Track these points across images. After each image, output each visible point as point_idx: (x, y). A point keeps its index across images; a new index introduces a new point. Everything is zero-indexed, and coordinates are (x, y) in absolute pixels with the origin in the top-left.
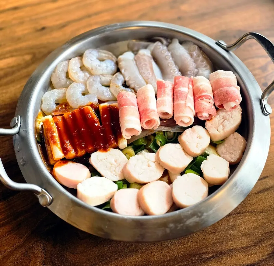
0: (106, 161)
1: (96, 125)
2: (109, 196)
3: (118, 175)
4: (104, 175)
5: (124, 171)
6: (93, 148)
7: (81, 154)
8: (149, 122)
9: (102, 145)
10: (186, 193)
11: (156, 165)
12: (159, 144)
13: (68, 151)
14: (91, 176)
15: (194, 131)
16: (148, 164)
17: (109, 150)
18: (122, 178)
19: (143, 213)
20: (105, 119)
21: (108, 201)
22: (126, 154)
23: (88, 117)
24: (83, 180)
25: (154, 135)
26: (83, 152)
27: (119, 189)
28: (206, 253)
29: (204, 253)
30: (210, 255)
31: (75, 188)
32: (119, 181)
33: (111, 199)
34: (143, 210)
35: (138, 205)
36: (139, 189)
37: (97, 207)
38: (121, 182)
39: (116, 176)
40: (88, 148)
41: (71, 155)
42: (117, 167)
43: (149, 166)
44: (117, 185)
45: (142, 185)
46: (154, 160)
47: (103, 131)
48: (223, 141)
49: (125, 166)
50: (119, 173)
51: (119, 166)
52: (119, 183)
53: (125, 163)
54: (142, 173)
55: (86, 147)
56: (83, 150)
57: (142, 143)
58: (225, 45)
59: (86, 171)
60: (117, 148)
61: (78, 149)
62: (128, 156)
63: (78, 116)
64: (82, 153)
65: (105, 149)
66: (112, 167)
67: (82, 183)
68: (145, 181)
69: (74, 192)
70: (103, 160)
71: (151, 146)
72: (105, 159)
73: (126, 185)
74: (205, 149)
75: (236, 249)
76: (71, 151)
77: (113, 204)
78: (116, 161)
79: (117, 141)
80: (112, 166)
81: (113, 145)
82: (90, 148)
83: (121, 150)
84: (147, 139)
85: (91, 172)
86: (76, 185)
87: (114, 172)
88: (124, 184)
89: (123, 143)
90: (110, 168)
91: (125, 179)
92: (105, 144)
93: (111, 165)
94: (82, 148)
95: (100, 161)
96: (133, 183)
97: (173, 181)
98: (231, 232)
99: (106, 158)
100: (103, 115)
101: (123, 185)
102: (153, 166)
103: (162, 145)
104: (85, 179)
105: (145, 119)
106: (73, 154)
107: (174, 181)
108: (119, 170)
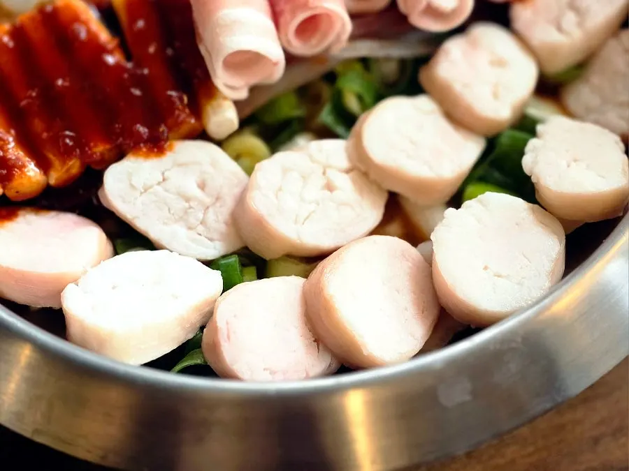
0: (166, 191)
1: (110, 60)
2: (196, 319)
3: (215, 236)
4: (164, 242)
5: (240, 218)
6: (108, 147)
7: (65, 176)
8: (310, 26)
9: (143, 130)
10: (486, 268)
11: (354, 182)
12: (352, 103)
13: (14, 166)
14: (116, 253)
15: (474, 45)
16: (325, 181)
17: (171, 148)
18: (237, 246)
19: (335, 366)
20: (143, 37)
21: (191, 336)
22: (237, 158)
23: (75, 36)
24: (85, 272)
25: (331, 77)
26: (74, 166)
27: (227, 286)
31: (56, 306)
32: (224, 257)
33: (202, 328)
34: (334, 355)
35: (309, 335)
36: (306, 276)
37: (153, 365)
38: (234, 259)
39: (211, 240)
40: (90, 149)
41: (25, 181)
42: (211, 210)
43: (330, 187)
44: (219, 273)
45: (310, 260)
46: (345, 164)
47: (139, 81)
48: (582, 66)
49: (241, 201)
50: (222, 227)
51: (218, 204)
52: (228, 265)
53: (237, 191)
54: (307, 218)
55: (81, 144)
56: (71, 159)
57: (290, 109)
59: (92, 236)
60: (202, 135)
61: (51, 156)
62: (246, 161)
63: (37, 35)
64: (68, 170)
65: (156, 145)
66: (190, 208)
67: (81, 282)
68: (324, 243)
69: (53, 320)
70: (151, 187)
71: (326, 116)
72: (159, 184)
73: (252, 270)
74: (525, 105)
76: (24, 166)
77: (215, 347)
78: (202, 186)
79: (197, 110)
80: (192, 204)
81: (184, 129)
82: (99, 149)
83: (219, 143)
84: (307, 94)
85: (111, 236)
86: (58, 294)
87: (201, 229)
88: (243, 265)
89: (224, 117)
90: (186, 213)
91: (246, 248)
92: (153, 127)
93: (188, 200)
94: (66, 154)
95: (141, 193)
96: (277, 260)
97: (433, 230)
99: (164, 180)
100: (133, 21)
101: (241, 271)
102: (346, 185)
103: (367, 106)
104: (92, 267)
105: (294, 14)
106: (34, 180)
107: (436, 228)
108: (218, 218)
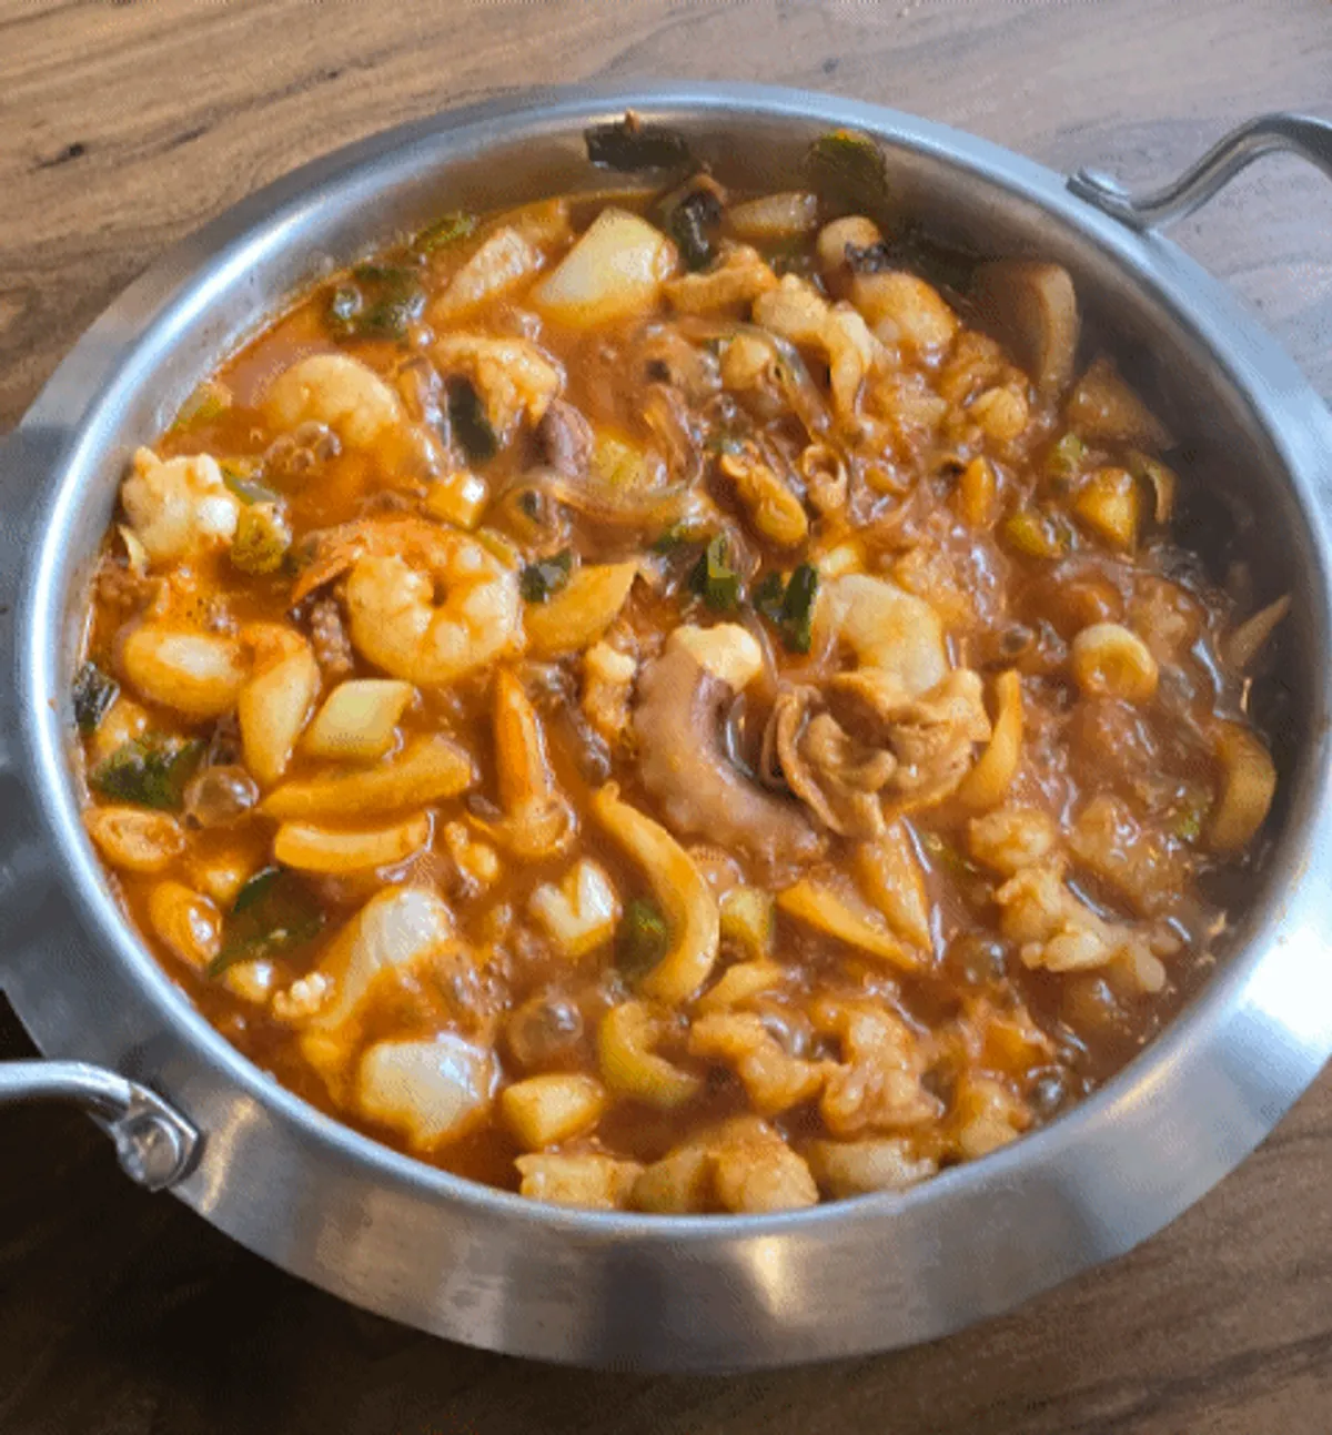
28: (1095, 1392)
29: (1091, 1390)
30: (1126, 1400)
58: (1123, 193)
75: (1267, 1356)
98: (1229, 1257)
